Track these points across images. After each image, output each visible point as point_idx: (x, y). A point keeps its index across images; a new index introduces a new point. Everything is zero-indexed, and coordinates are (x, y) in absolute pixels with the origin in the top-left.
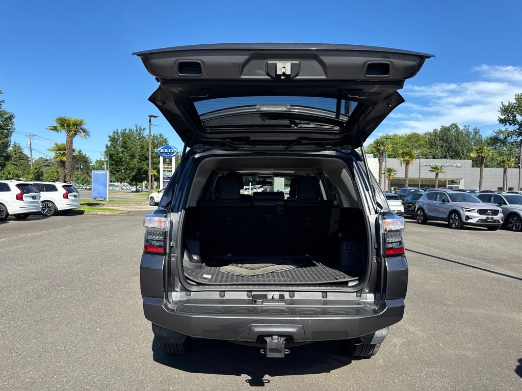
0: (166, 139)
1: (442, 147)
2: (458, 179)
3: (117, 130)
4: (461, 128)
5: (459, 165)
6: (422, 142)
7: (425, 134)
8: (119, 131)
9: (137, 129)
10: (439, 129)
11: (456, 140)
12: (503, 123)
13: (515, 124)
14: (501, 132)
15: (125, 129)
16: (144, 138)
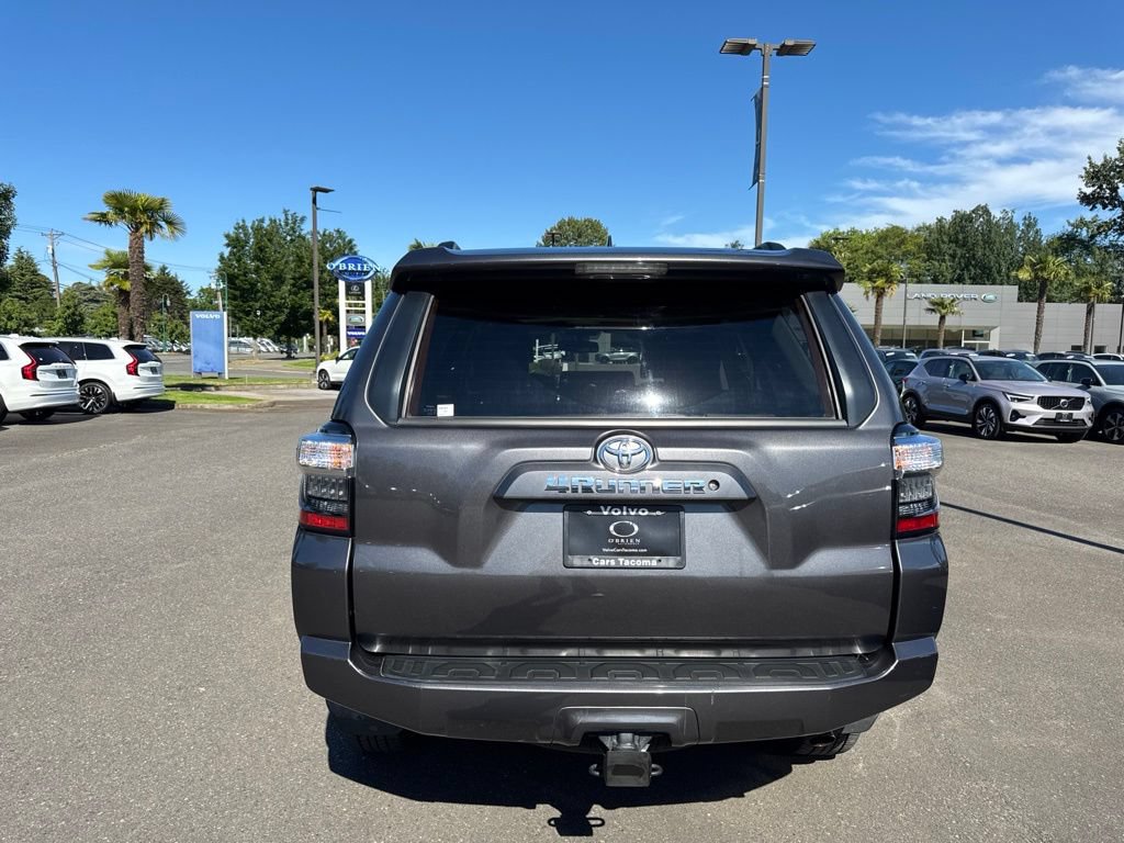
0: (350, 241)
1: (953, 256)
2: (986, 328)
3: (244, 221)
4: (996, 214)
5: (991, 297)
6: (911, 247)
7: (918, 230)
8: (249, 224)
9: (287, 219)
10: (948, 217)
11: (985, 242)
12: (1088, 204)
13: (1115, 206)
14: (1082, 223)
15: (262, 221)
16: (304, 238)
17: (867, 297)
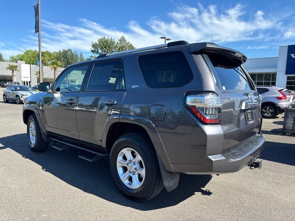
1: (64, 61)
2: (75, 80)
4: (73, 52)
6: (53, 58)
7: (54, 53)
10: (62, 50)
11: (71, 58)
12: (93, 52)
13: (98, 54)
14: (92, 57)
17: (52, 70)
